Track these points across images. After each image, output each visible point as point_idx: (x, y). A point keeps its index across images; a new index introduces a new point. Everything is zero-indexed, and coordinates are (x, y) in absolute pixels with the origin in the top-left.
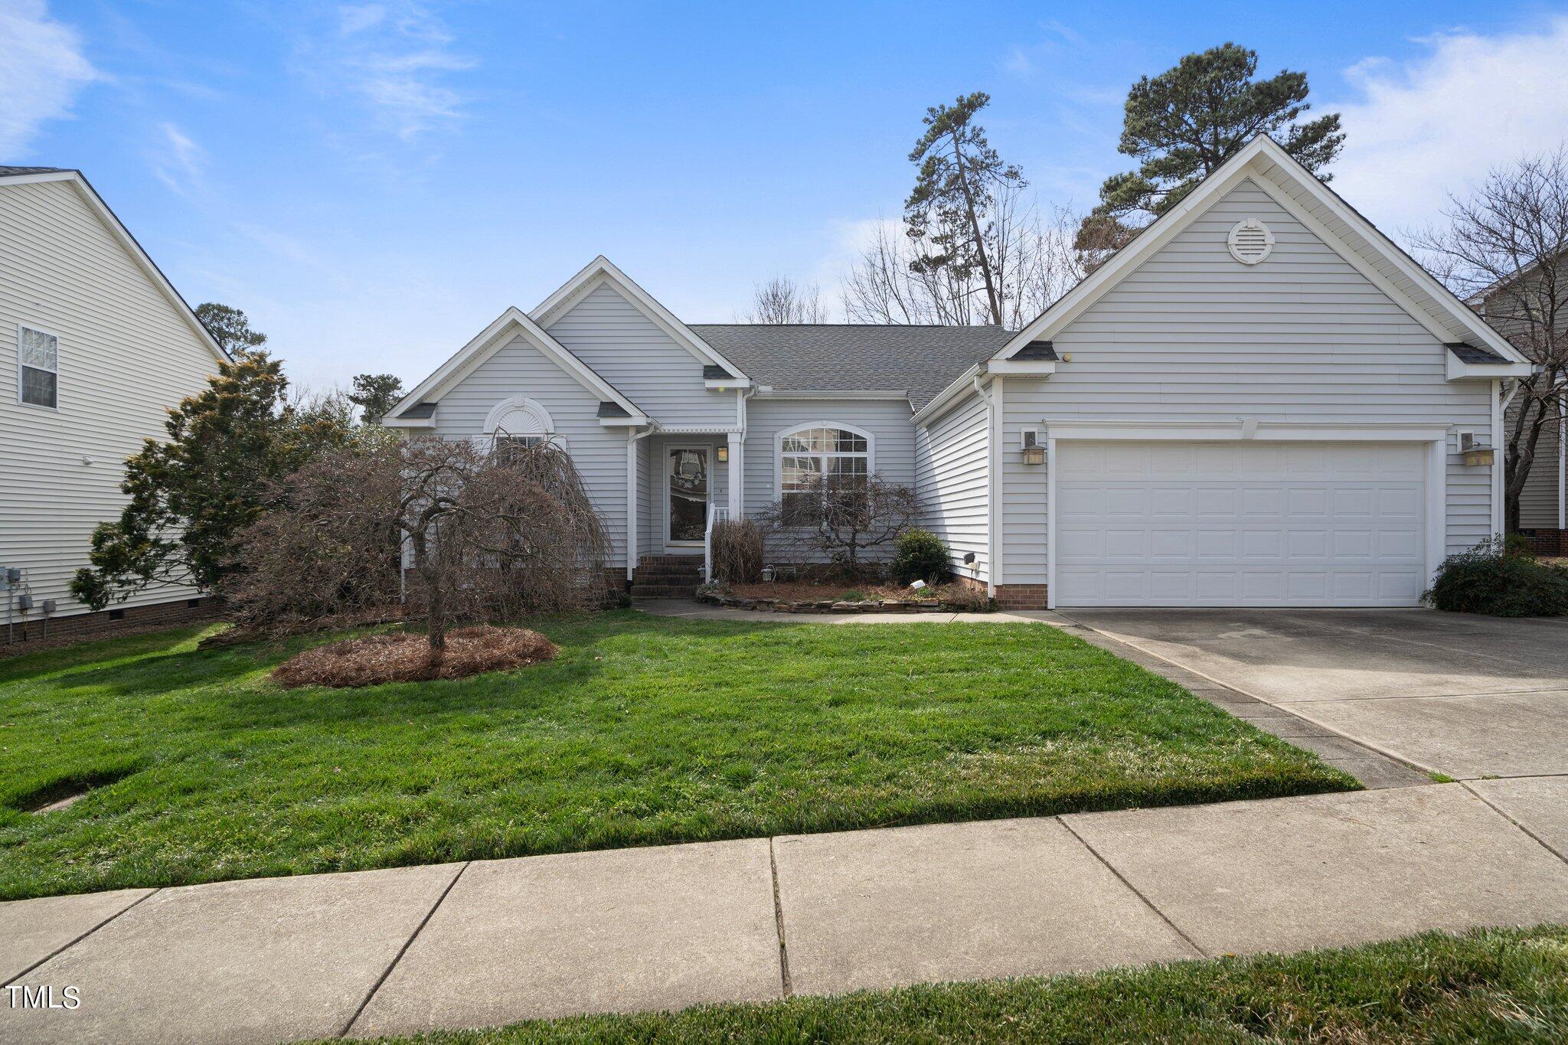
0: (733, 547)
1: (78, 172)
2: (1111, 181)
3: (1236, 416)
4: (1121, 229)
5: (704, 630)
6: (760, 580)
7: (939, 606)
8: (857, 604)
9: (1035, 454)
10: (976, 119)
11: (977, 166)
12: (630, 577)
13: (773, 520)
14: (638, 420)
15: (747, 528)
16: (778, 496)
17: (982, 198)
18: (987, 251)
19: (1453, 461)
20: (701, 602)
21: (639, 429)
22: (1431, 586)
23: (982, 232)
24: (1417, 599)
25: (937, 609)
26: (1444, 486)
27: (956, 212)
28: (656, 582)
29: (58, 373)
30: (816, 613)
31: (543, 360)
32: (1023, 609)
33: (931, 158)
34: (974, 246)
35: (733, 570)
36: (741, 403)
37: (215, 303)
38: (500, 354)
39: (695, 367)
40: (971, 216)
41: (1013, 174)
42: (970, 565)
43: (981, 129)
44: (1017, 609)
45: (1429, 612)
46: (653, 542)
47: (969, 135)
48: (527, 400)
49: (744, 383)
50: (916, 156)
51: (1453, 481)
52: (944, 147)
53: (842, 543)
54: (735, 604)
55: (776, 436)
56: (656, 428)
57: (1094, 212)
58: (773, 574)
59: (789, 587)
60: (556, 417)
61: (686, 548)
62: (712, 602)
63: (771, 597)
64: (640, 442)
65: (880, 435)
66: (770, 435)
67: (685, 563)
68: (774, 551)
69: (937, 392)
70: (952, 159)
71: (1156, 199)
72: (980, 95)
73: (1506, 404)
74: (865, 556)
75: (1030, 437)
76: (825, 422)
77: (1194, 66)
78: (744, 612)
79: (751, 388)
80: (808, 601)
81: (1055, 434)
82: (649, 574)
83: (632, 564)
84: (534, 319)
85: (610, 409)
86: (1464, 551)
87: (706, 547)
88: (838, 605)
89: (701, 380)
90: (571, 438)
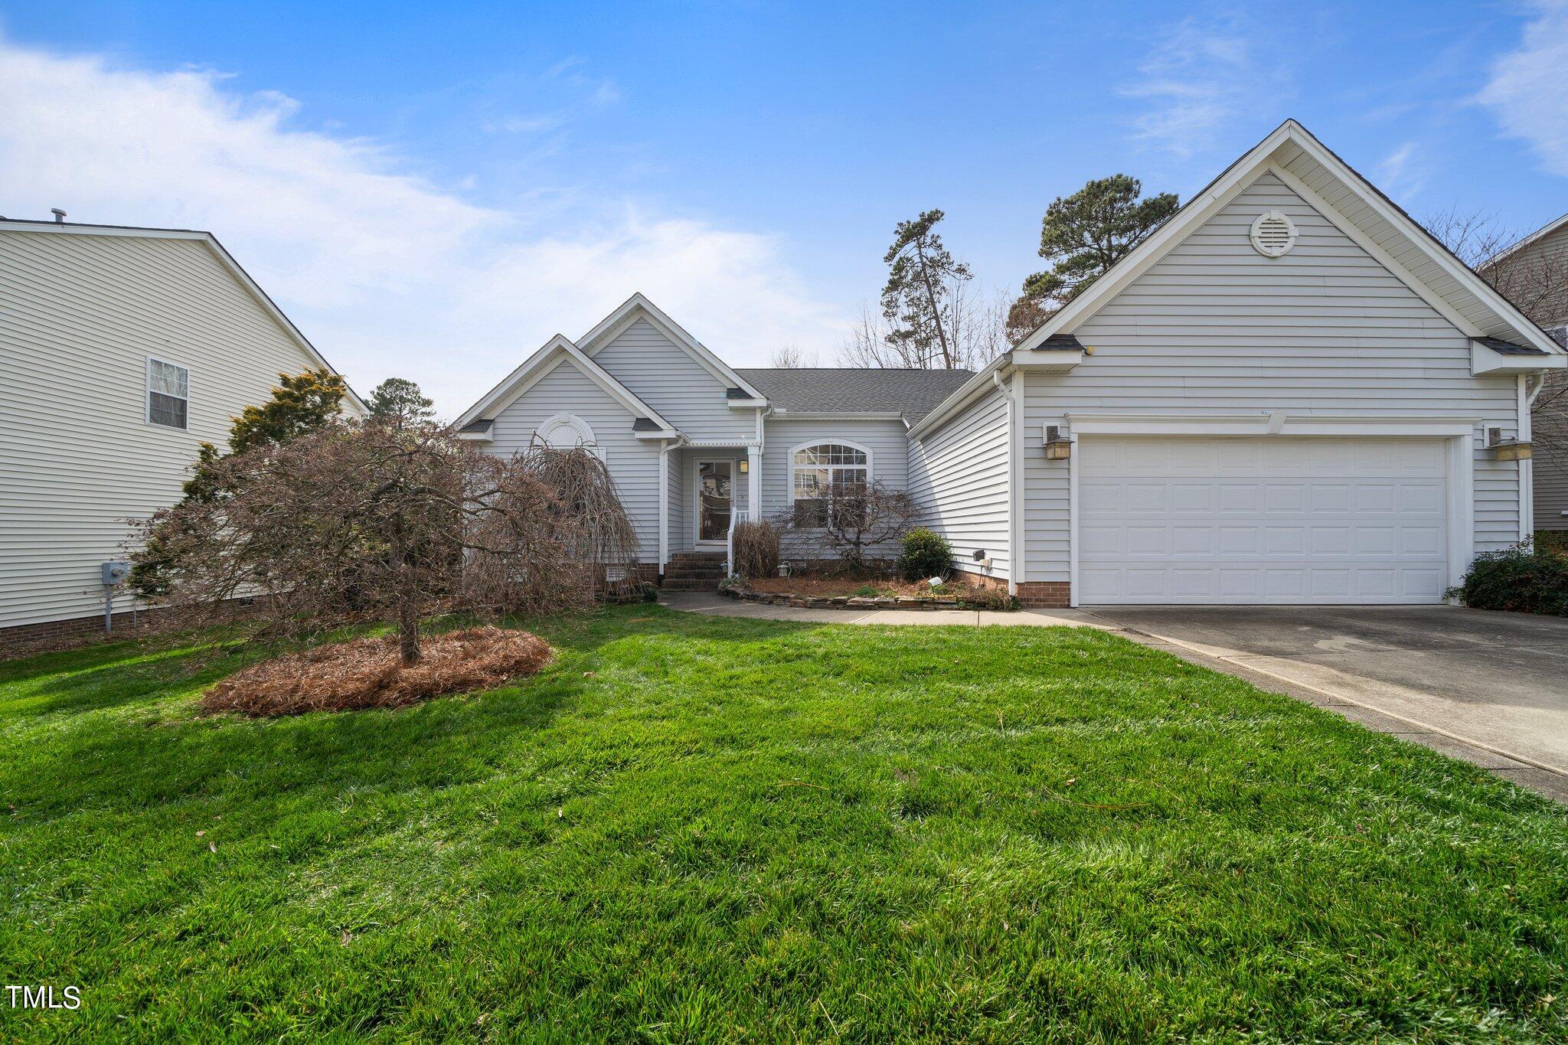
0: (752, 545)
1: (209, 234)
2: (1031, 277)
3: (1260, 411)
4: (1040, 312)
5: (721, 631)
6: (776, 575)
7: (957, 603)
8: (872, 600)
9: (1061, 447)
10: (934, 229)
11: (934, 263)
12: (661, 572)
13: (786, 522)
14: (668, 433)
15: (765, 528)
16: (791, 502)
17: (938, 289)
18: (944, 327)
19: (1480, 456)
20: (723, 595)
21: (670, 441)
22: (1460, 583)
23: (939, 313)
24: (1440, 596)
25: (955, 606)
26: (1471, 482)
27: (919, 299)
28: (685, 576)
29: (188, 400)
30: (831, 609)
31: (586, 382)
32: (1045, 607)
33: (901, 259)
34: (934, 323)
35: (753, 565)
36: (759, 420)
37: (397, 378)
38: (549, 377)
39: (719, 389)
40: (931, 301)
41: (961, 270)
42: (981, 562)
43: (938, 236)
44: (1038, 607)
45: (1454, 610)
46: (685, 541)
47: (928, 240)
48: (573, 417)
49: (763, 403)
50: (889, 258)
51: (1481, 476)
52: (910, 250)
53: (849, 542)
54: (753, 598)
55: (789, 451)
56: (685, 441)
57: (1019, 301)
58: (788, 569)
59: (803, 582)
60: (598, 431)
61: (713, 546)
62: (731, 596)
63: (787, 592)
64: (671, 453)
65: (877, 450)
66: (784, 451)
67: (710, 560)
68: (788, 549)
69: (926, 413)
70: (917, 259)
71: (1065, 291)
72: (937, 212)
73: (1532, 399)
74: (870, 553)
75: (1052, 431)
76: (830, 439)
77: (1096, 190)
78: (761, 606)
79: (768, 407)
80: (823, 597)
81: (1078, 428)
82: (679, 568)
83: (664, 560)
84: (580, 347)
85: (644, 424)
86: (1505, 548)
87: (727, 545)
88: (853, 601)
89: (725, 401)
90: (611, 450)
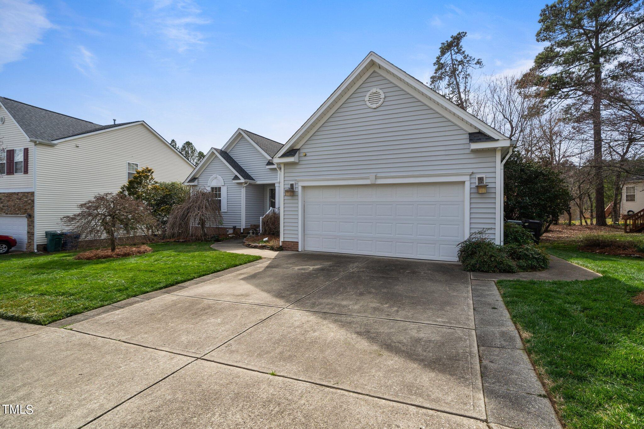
12: (242, 231)
19: (473, 191)
31: (222, 163)
32: (290, 250)
38: (212, 162)
41: (479, 63)
43: (463, 47)
50: (436, 63)
52: (447, 59)
60: (225, 180)
72: (463, 32)
73: (504, 161)
75: (292, 186)
81: (301, 184)
83: (243, 227)
85: (236, 177)
89: (265, 166)
90: (228, 187)
